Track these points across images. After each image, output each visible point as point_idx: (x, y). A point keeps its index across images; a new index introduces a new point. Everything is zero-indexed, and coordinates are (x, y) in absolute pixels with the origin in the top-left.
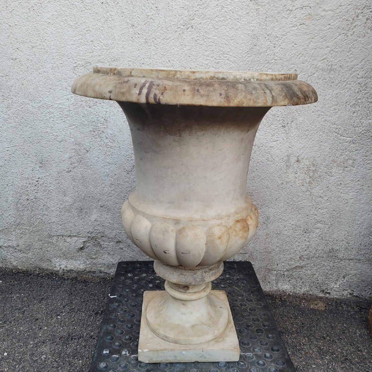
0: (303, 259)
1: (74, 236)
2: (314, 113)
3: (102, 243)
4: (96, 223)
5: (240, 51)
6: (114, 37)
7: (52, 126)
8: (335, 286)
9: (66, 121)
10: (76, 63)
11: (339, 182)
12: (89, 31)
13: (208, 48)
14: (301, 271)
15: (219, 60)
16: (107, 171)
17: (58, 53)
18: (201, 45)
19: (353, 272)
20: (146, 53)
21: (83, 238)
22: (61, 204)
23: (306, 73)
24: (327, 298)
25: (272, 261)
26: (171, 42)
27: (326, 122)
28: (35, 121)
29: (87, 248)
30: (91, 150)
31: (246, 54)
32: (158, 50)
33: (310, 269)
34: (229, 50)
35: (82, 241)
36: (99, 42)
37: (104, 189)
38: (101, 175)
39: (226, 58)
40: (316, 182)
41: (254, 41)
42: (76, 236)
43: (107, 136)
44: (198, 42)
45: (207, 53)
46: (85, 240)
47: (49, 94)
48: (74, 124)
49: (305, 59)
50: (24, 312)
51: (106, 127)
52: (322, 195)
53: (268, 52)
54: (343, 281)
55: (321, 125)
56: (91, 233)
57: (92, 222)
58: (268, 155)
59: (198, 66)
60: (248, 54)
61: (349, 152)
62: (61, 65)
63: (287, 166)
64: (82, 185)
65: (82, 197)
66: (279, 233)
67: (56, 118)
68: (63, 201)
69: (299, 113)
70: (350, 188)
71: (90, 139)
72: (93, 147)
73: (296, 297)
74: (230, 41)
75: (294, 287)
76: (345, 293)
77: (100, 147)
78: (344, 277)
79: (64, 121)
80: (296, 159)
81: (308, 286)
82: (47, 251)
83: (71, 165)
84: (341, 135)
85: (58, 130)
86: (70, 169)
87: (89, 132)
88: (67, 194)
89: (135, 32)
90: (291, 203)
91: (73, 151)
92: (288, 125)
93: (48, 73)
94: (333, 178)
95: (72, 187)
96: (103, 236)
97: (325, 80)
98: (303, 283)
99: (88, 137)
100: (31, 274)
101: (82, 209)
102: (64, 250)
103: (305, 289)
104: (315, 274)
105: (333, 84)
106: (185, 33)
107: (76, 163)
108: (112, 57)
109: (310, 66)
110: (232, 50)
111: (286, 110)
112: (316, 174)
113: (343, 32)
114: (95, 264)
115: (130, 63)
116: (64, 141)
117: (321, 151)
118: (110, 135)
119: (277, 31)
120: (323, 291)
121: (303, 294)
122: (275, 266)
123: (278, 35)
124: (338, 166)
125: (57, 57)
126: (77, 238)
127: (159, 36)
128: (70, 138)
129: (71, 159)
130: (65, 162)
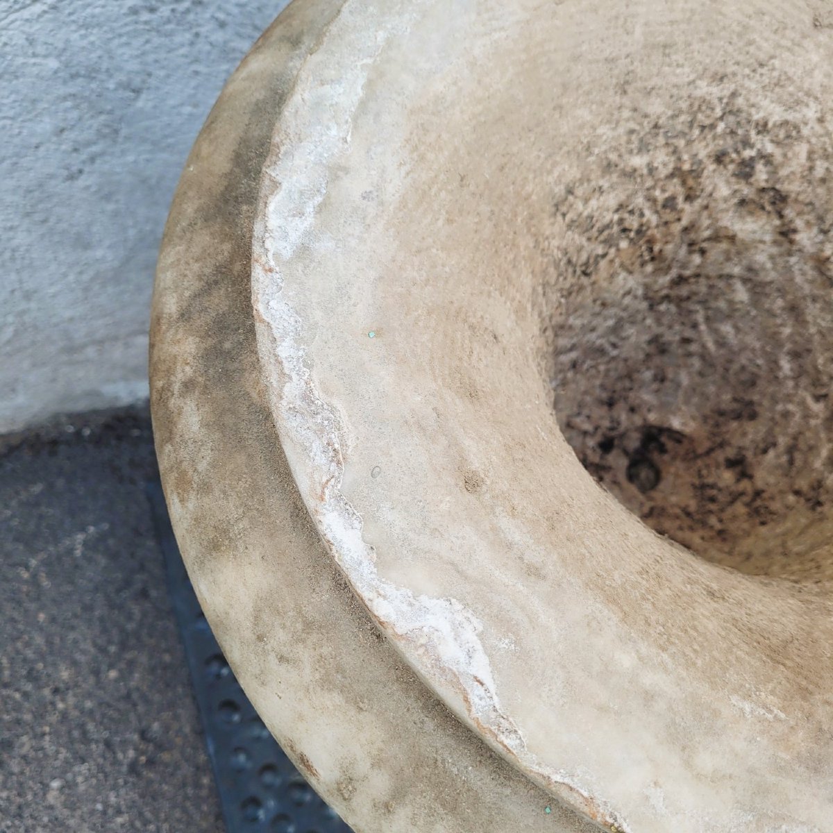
43: (221, 16)
71: (137, 42)
72: (162, 73)
83: (74, 155)
91: (69, 104)
99: (124, 39)
118: (236, 11)
128: (33, 60)
129: (71, 135)
130: (42, 149)
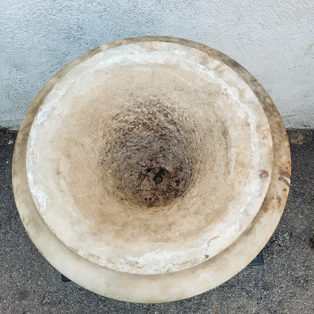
7: (12, 36)
9: (28, 31)
24: (306, 129)
30: (70, 54)
33: (299, 116)
51: (83, 34)
58: (286, 46)
63: (305, 53)
71: (66, 45)
72: (72, 52)
79: (24, 30)
81: (293, 124)
83: (51, 67)
85: (22, 39)
86: (52, 70)
87: (62, 39)
90: (299, 80)
91: (49, 56)
99: (62, 44)
103: (290, 126)
104: (302, 118)
107: (56, 65)
116: (34, 48)
118: (90, 41)
120: (305, 125)
128: (40, 46)
129: (50, 62)
130: (43, 65)
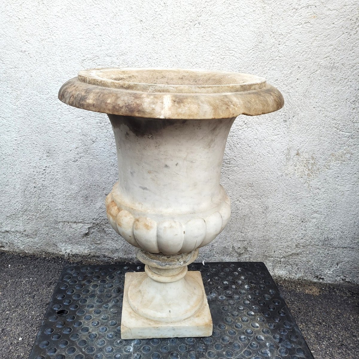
0: (299, 246)
1: (79, 222)
2: (315, 109)
3: (106, 229)
4: (101, 210)
5: (246, 48)
6: (123, 32)
7: (60, 117)
8: (329, 272)
9: (73, 113)
10: (84, 56)
11: (336, 175)
12: (98, 25)
13: (214, 44)
14: (296, 258)
15: (224, 56)
16: (113, 161)
17: (67, 46)
18: (208, 41)
19: (346, 259)
20: (153, 48)
21: (88, 225)
22: (67, 192)
23: (308, 70)
24: (320, 283)
25: (269, 248)
26: (178, 37)
27: (327, 118)
28: (43, 112)
29: (92, 233)
30: (97, 140)
31: (251, 51)
32: (165, 45)
33: (306, 256)
34: (234, 46)
35: (87, 227)
36: (107, 36)
37: (109, 178)
38: (107, 164)
39: (232, 54)
40: (314, 174)
41: (259, 38)
42: (81, 222)
44: (205, 38)
45: (213, 49)
46: (90, 226)
47: (57, 86)
48: (82, 115)
49: (309, 56)
50: (34, 296)
52: (320, 187)
53: (273, 49)
54: (336, 268)
55: (322, 120)
56: (96, 220)
57: (97, 210)
58: (269, 148)
59: (204, 61)
60: (253, 51)
61: (347, 147)
62: (70, 58)
63: (287, 159)
64: (88, 175)
65: (88, 185)
66: (277, 222)
67: (64, 109)
68: (69, 189)
69: (301, 108)
70: (346, 181)
71: (96, 130)
72: (99, 138)
73: (291, 282)
74: (236, 37)
75: (290, 273)
76: (338, 279)
77: (106, 138)
78: (337, 264)
79: (71, 112)
80: (296, 152)
81: (303, 272)
82: (53, 236)
83: (77, 155)
84: (340, 131)
85: (66, 121)
86: (76, 159)
87: (96, 123)
88: (73, 182)
89: (143, 27)
90: (290, 194)
91: (80, 141)
92: (290, 120)
93: (57, 66)
94: (331, 171)
95: (78, 175)
96: (108, 223)
97: (327, 78)
98: (298, 269)
99: (94, 129)
100: (37, 258)
101: (87, 197)
102: (70, 235)
103: (300, 275)
104: (310, 261)
105: (335, 81)
106: (192, 29)
107: (82, 153)
108: (120, 51)
109: (313, 63)
110: (237, 46)
111: (288, 105)
112: (314, 167)
113: (347, 31)
114: (100, 249)
115: (137, 57)
116: (71, 132)
117: (320, 145)
119: (282, 29)
120: (317, 277)
121: (298, 279)
122: (273, 253)
123: (283, 33)
124: (336, 159)
125: (66, 50)
126: (82, 225)
127: (166, 32)
128: (77, 129)
129: (78, 149)
130: (71, 151)
